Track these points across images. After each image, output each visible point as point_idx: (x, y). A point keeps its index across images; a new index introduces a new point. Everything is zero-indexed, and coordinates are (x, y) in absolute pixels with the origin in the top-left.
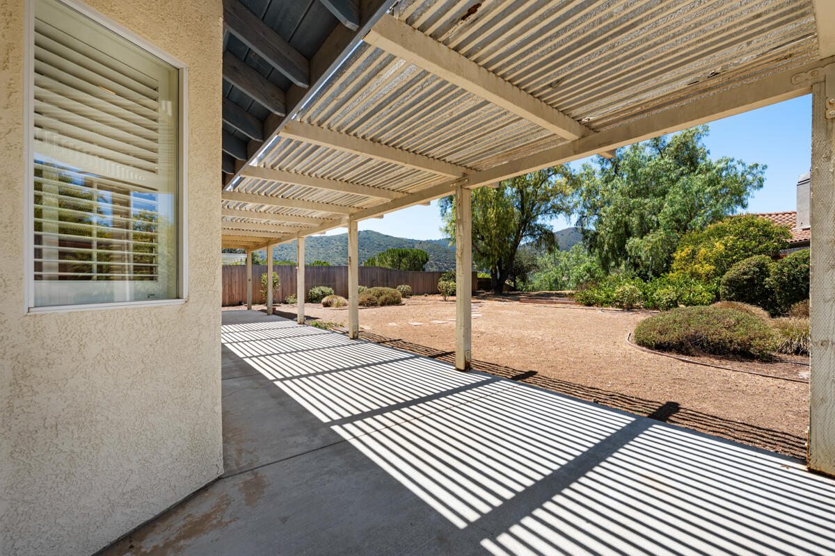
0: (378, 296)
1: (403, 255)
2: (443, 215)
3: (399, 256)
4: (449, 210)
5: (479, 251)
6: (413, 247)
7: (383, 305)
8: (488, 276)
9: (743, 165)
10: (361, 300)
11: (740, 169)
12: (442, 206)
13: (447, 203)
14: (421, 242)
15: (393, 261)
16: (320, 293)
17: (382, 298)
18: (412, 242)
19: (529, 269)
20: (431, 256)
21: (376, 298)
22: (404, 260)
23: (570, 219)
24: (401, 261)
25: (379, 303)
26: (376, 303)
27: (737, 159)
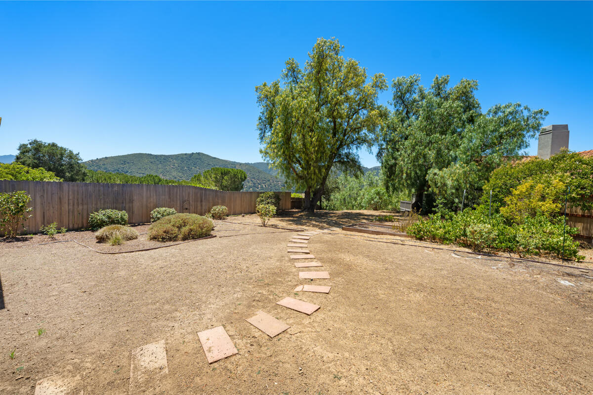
0: (179, 228)
1: (224, 174)
2: (262, 138)
3: (222, 173)
4: (268, 134)
5: (297, 174)
6: (235, 167)
7: (185, 238)
8: (303, 196)
9: (529, 110)
10: (154, 233)
11: (526, 114)
12: (261, 129)
13: (266, 128)
14: (241, 164)
15: (216, 178)
16: (105, 219)
17: (185, 230)
18: (234, 163)
19: (333, 190)
20: (248, 175)
21: (177, 229)
22: (226, 177)
23: (371, 150)
24: (223, 178)
25: (180, 236)
26: (176, 237)
27: (523, 105)
